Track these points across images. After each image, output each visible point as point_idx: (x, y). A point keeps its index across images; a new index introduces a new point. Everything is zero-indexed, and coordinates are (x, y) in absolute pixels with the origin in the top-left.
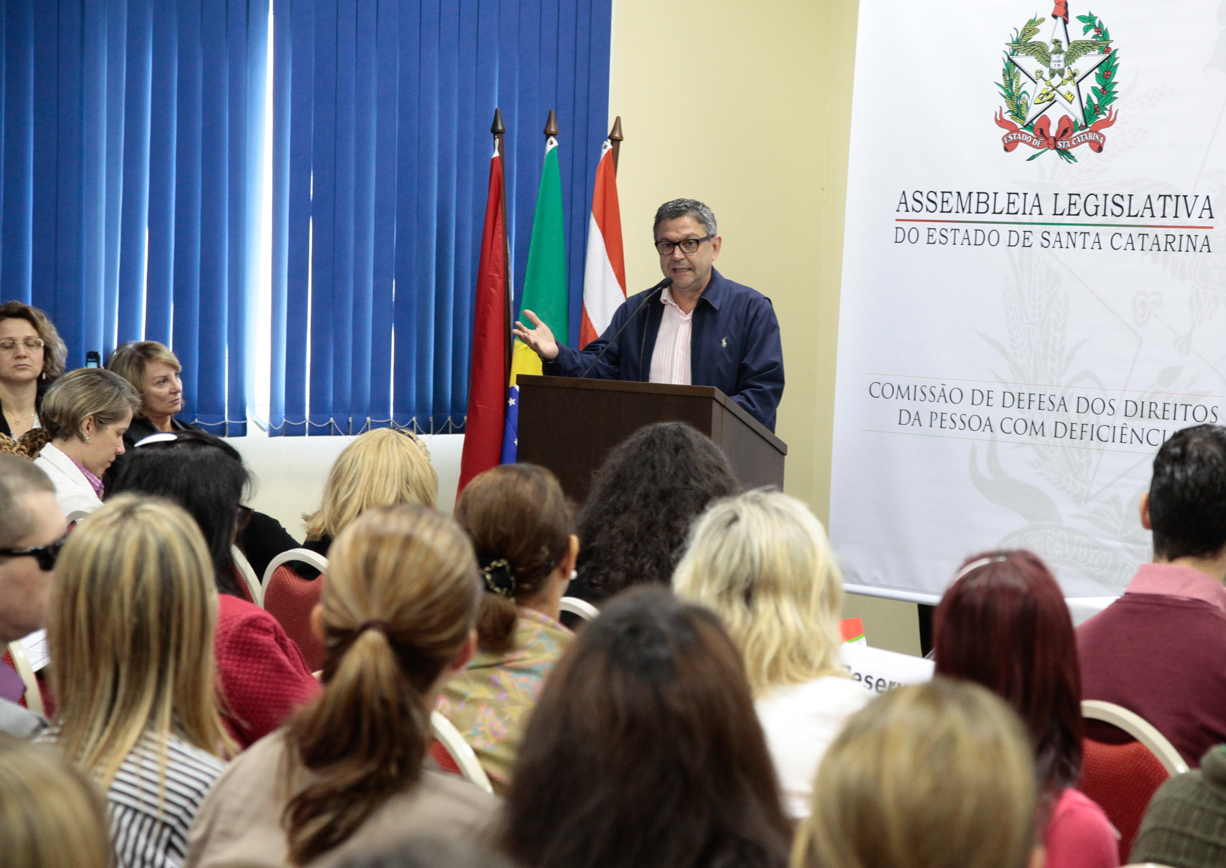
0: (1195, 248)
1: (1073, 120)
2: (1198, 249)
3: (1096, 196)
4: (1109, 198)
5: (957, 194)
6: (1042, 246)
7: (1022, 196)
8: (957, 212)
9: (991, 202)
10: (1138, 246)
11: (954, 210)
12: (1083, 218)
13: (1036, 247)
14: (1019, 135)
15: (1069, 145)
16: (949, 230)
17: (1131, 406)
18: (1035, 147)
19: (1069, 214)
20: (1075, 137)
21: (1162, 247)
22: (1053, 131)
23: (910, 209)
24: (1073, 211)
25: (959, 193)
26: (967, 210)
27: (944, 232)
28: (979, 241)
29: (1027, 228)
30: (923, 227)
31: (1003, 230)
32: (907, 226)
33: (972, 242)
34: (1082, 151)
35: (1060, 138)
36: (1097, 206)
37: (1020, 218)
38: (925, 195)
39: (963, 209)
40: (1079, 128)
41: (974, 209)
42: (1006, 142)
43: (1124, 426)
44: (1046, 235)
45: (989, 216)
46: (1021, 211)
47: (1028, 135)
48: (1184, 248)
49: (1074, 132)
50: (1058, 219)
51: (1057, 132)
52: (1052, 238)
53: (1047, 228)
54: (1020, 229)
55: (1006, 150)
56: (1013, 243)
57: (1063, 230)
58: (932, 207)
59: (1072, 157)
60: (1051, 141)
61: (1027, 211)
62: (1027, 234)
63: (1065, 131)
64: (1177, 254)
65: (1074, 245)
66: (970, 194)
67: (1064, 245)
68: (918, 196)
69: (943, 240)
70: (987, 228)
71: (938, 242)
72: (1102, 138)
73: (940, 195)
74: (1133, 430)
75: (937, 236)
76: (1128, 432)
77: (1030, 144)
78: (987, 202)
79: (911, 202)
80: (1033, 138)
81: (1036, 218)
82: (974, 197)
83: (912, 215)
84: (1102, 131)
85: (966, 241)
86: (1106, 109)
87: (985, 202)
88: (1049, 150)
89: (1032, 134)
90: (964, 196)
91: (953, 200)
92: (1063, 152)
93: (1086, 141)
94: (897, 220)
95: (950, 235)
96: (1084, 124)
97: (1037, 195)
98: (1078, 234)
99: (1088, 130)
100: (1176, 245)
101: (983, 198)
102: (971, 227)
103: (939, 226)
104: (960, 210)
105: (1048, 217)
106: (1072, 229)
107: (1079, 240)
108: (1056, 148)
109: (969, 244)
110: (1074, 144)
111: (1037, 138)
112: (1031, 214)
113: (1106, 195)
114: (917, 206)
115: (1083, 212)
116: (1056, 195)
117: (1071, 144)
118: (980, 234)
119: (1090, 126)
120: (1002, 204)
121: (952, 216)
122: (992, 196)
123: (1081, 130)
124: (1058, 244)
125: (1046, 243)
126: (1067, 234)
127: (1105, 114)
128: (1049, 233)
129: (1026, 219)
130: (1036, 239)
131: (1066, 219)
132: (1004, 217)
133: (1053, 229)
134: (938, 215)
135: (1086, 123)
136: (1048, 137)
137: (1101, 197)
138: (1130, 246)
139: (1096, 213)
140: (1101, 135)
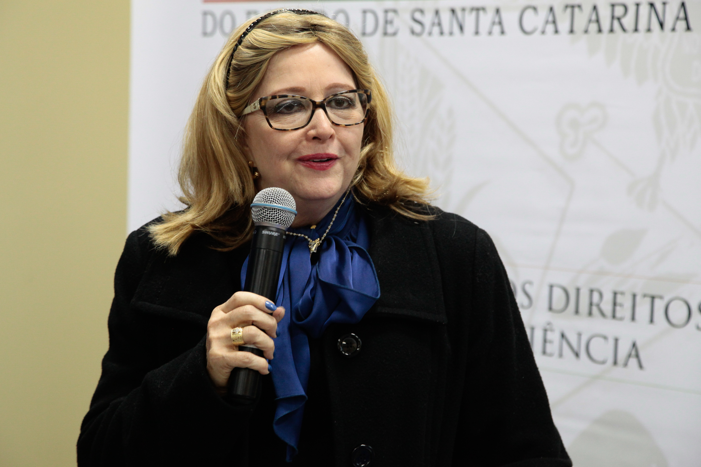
0: (662, 25)
2: (668, 24)
6: (412, 33)
10: (564, 25)
13: (404, 33)
17: (558, 294)
21: (606, 24)
29: (390, 4)
31: (355, 9)
43: (548, 327)
44: (417, 15)
48: (642, 25)
52: (427, 20)
53: (420, 3)
54: (378, 6)
56: (369, 29)
62: (391, 15)
64: (631, 37)
65: (462, 29)
67: (446, 31)
74: (563, 336)
76: (554, 336)
98: (467, 11)
100: (628, 21)
107: (469, 21)
124: (436, 29)
125: (418, 28)
126: (451, 11)
128: (422, 12)
130: (402, 21)
133: (429, 6)
138: (550, 28)
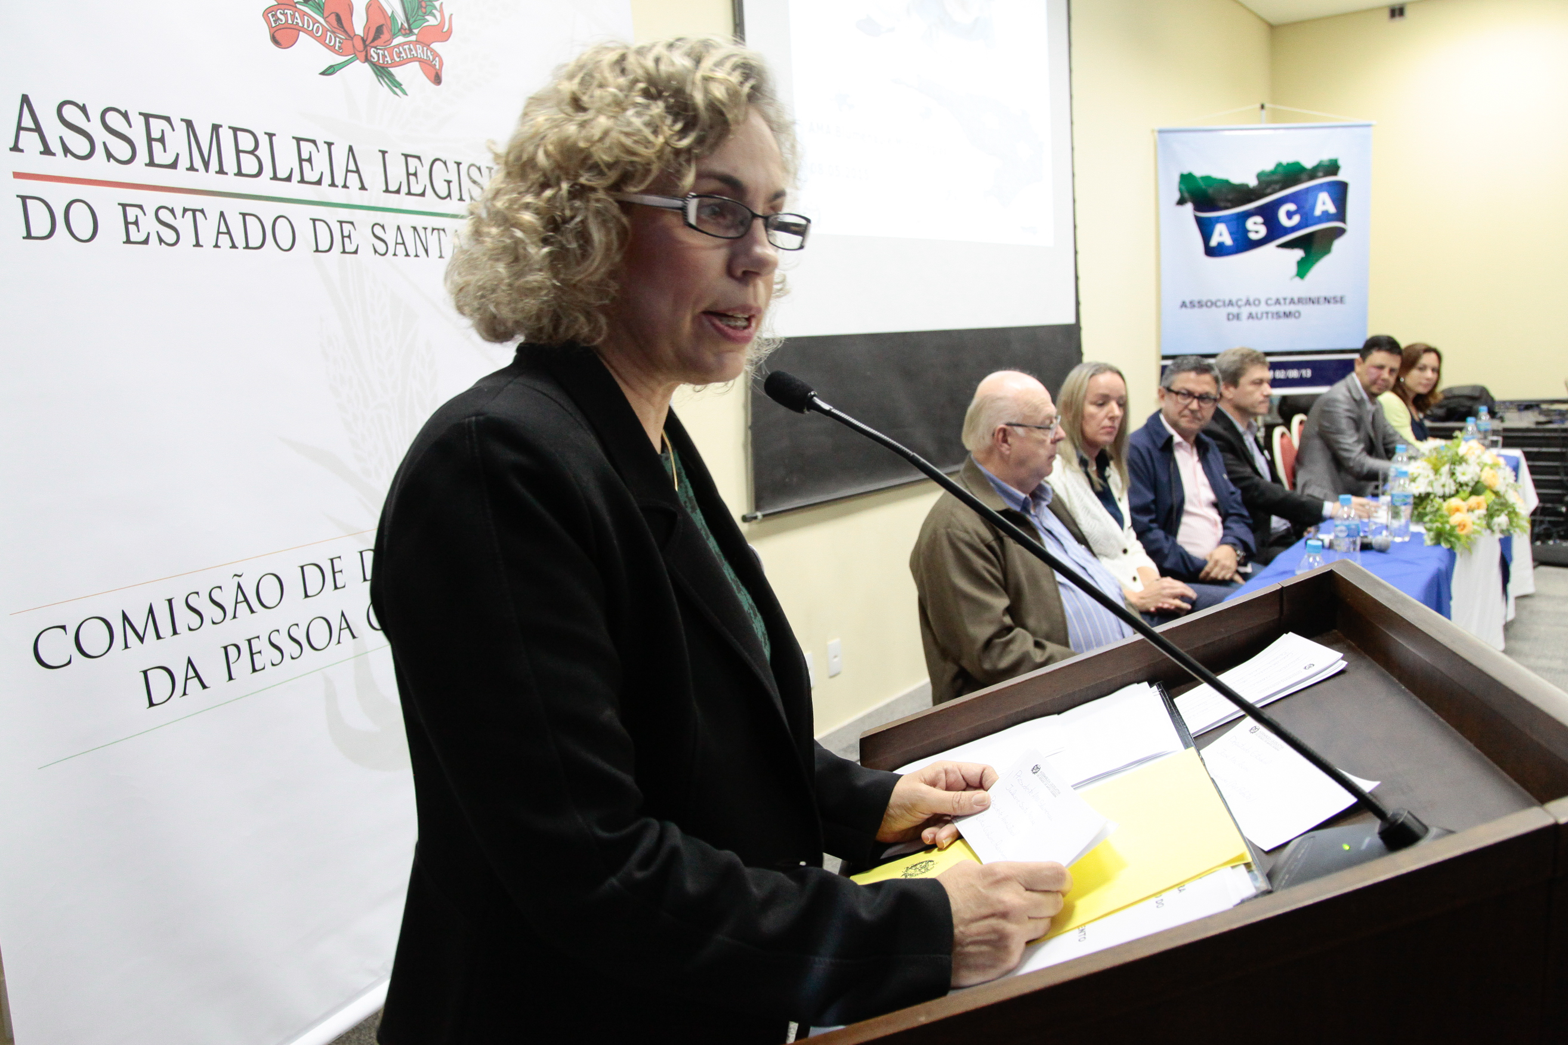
1: (390, 15)
3: (445, 163)
4: (463, 168)
5: (184, 124)
6: (376, 251)
7: (324, 148)
8: (192, 168)
9: (264, 152)
11: (184, 162)
12: (430, 202)
13: (366, 252)
14: (297, 14)
15: (388, 59)
16: (179, 212)
18: (332, 48)
19: (409, 193)
20: (395, 47)
22: (359, 24)
23: (55, 146)
24: (416, 189)
25: (189, 124)
26: (214, 165)
27: (164, 215)
28: (255, 240)
29: (345, 214)
30: (107, 202)
31: (301, 216)
32: (58, 195)
33: (240, 241)
34: (409, 74)
35: (373, 41)
36: (449, 182)
37: (325, 192)
38: (95, 114)
39: (206, 165)
40: (400, 30)
41: (230, 165)
42: (274, 25)
44: (378, 231)
45: (264, 185)
46: (327, 180)
47: (316, 21)
49: (394, 36)
50: (393, 201)
51: (367, 28)
52: (390, 236)
53: (379, 217)
54: (333, 216)
55: (275, 41)
56: (324, 245)
57: (406, 221)
58: (121, 150)
59: (399, 85)
60: (359, 45)
61: (339, 181)
62: (347, 227)
63: (379, 31)
65: (426, 251)
66: (216, 128)
67: (412, 252)
68: (72, 114)
69: (169, 236)
70: (267, 211)
71: (154, 239)
72: (437, 59)
73: (138, 122)
75: (149, 224)
77: (321, 40)
78: (256, 153)
79: (53, 130)
80: (325, 31)
81: (354, 195)
82: (226, 135)
83: (60, 165)
84: (434, 46)
85: (224, 240)
86: (436, 8)
87: (252, 152)
88: (357, 63)
89: (322, 20)
90: (204, 134)
91: (177, 140)
92: (382, 71)
93: (414, 59)
94: (17, 175)
95: (185, 225)
96: (406, 25)
97: (351, 149)
98: (429, 231)
99: (413, 38)
101: (246, 142)
102: (233, 208)
103: (151, 200)
104: (198, 163)
105: (375, 195)
106: (420, 221)
107: (432, 240)
108: (367, 59)
109: (234, 246)
110: (397, 60)
111: (333, 32)
112: (345, 186)
113: (459, 164)
114: (80, 145)
115: (429, 190)
116: (384, 153)
117: (392, 59)
118: (252, 223)
119: (416, 31)
120: (287, 161)
121: (180, 177)
122: (264, 141)
123: (404, 35)
124: (400, 249)
125: (381, 247)
126: (412, 229)
127: (435, 16)
128: (383, 227)
129: (337, 195)
130: (362, 237)
131: (403, 201)
132: (293, 189)
133: (390, 220)
134: (138, 172)
135: (409, 25)
136: (352, 35)
137: (453, 167)
139: (449, 195)
140: (436, 55)
